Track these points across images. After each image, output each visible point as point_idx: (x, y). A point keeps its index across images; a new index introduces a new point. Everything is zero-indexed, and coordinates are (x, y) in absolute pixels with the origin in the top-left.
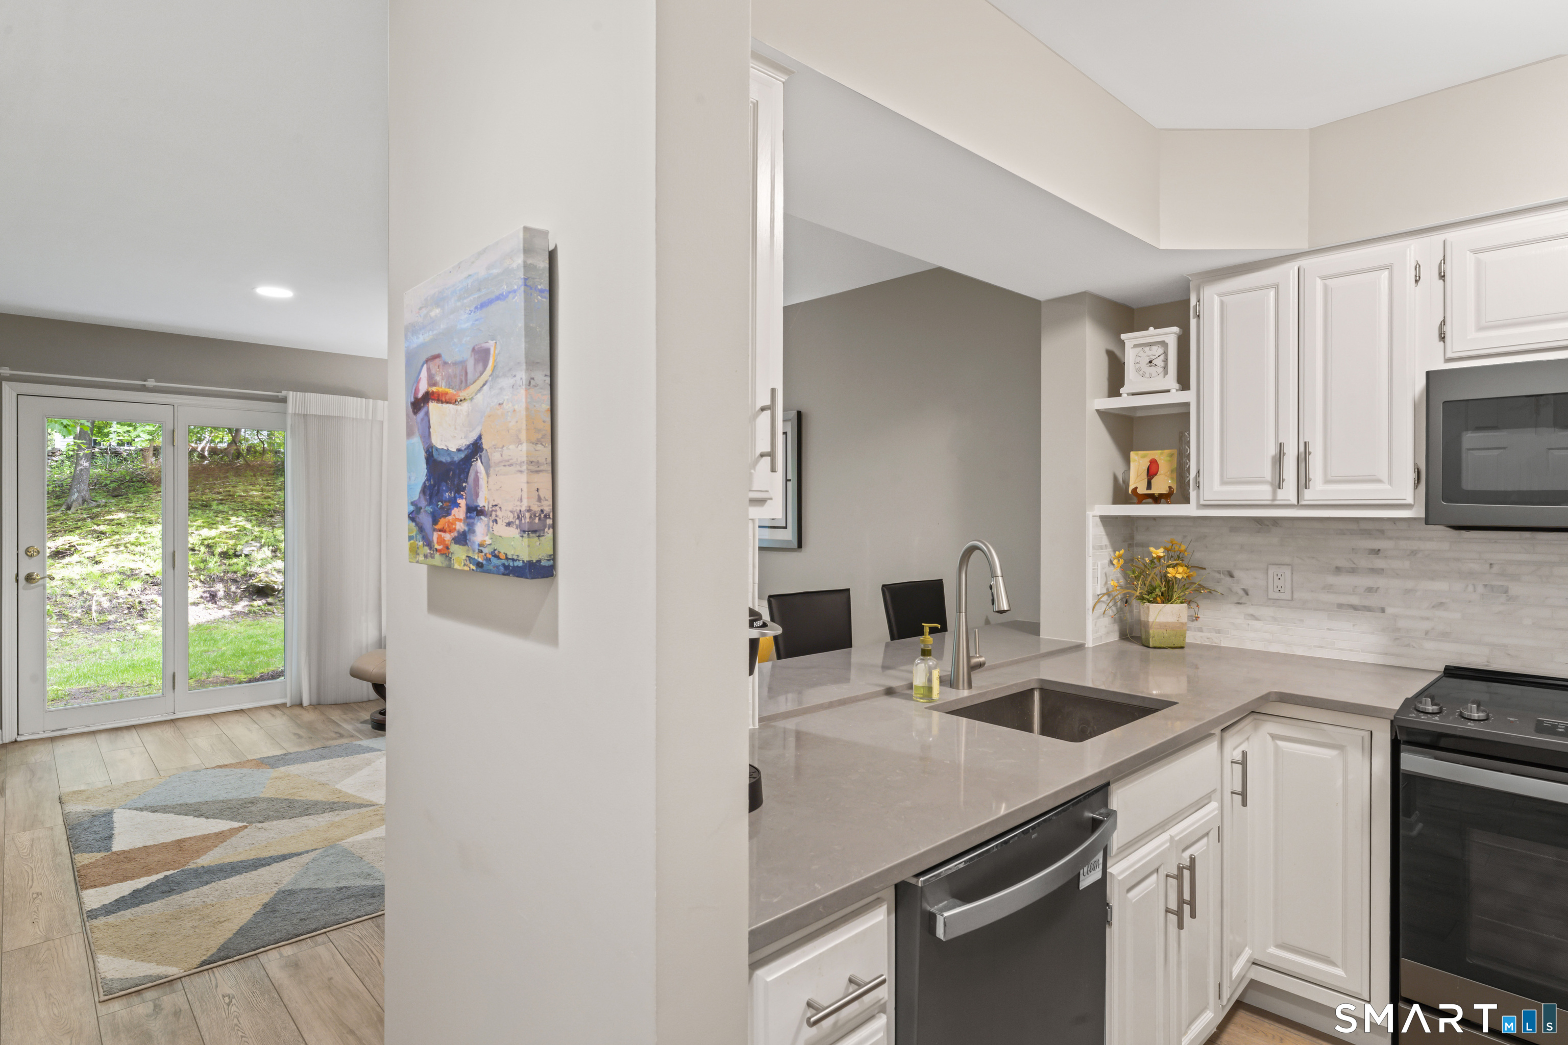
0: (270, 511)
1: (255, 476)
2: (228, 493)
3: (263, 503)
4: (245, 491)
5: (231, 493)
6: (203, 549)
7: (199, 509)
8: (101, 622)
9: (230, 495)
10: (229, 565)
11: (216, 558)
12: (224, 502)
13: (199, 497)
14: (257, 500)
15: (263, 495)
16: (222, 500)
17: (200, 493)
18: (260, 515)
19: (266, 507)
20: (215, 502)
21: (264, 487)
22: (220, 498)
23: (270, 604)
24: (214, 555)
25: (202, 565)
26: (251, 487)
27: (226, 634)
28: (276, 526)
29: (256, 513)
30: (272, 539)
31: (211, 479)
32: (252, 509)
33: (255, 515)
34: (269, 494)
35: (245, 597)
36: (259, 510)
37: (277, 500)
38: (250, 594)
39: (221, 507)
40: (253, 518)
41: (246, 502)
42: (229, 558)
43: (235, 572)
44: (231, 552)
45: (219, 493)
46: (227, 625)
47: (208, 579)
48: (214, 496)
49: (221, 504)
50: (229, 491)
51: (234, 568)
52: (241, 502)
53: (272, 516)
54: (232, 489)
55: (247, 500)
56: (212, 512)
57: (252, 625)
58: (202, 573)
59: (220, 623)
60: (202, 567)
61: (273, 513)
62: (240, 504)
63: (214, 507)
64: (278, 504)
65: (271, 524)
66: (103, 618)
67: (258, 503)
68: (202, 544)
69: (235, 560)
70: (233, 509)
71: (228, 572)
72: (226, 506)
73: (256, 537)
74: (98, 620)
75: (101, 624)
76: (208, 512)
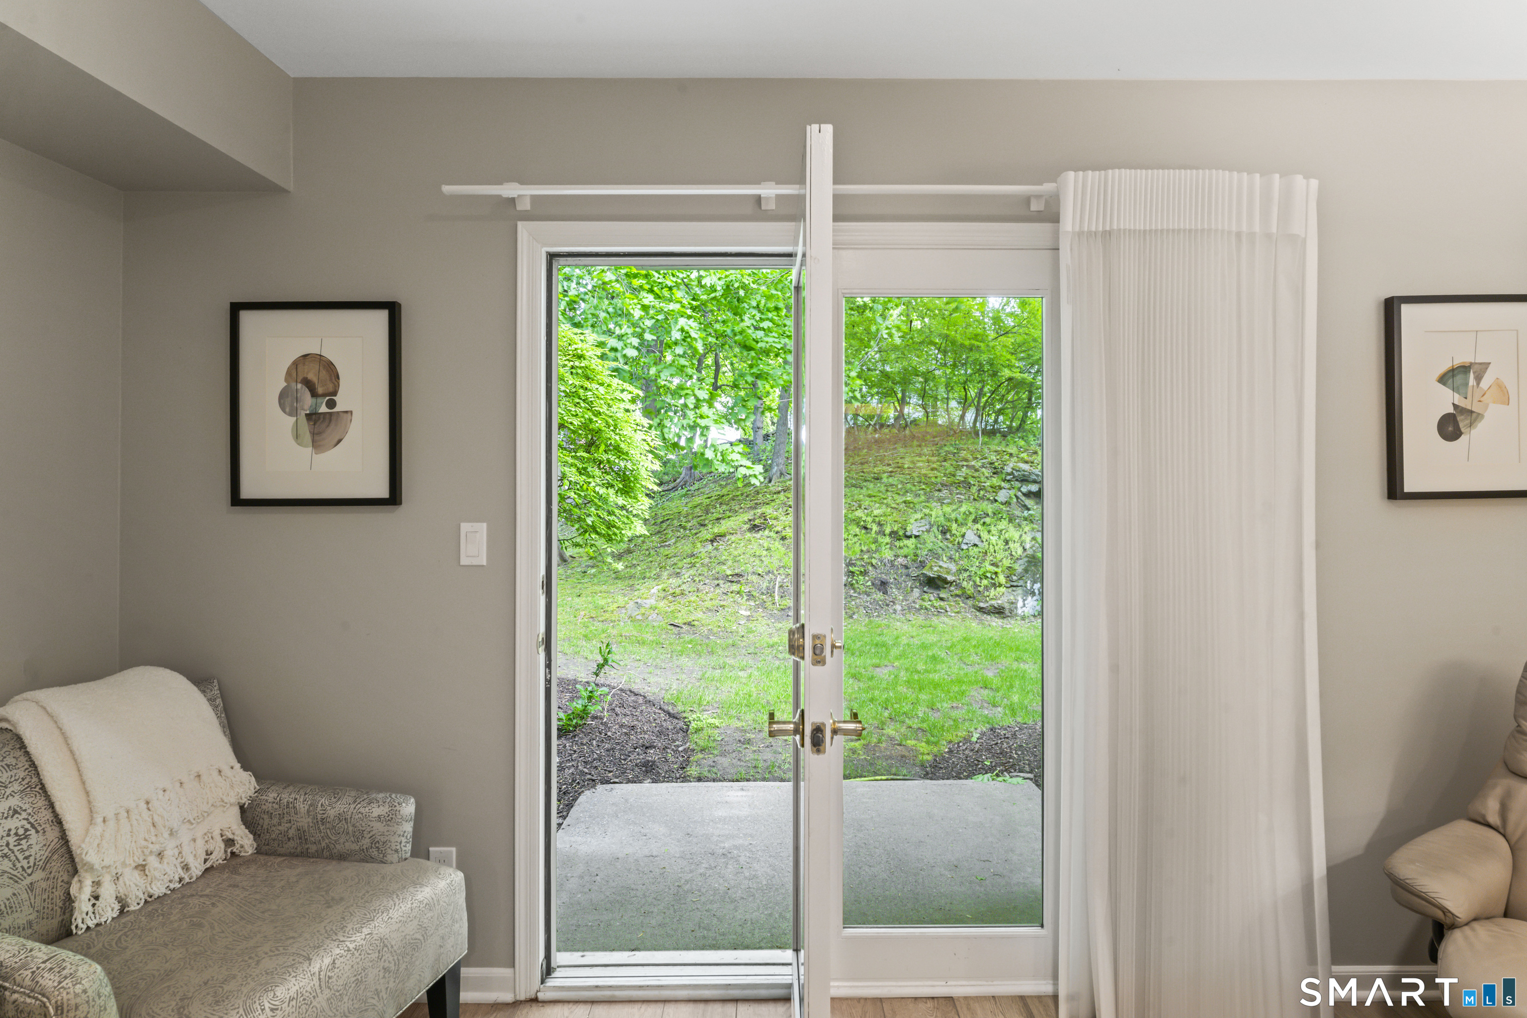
0: (937, 484)
1: (920, 446)
2: (897, 465)
3: (930, 475)
4: (913, 462)
5: (900, 465)
6: (875, 528)
7: (871, 482)
8: (782, 607)
9: (899, 467)
10: (900, 548)
11: (887, 539)
12: (893, 474)
13: (871, 469)
14: (924, 471)
15: (929, 466)
16: (891, 472)
17: (872, 465)
18: (928, 490)
19: (933, 480)
20: (885, 475)
21: (930, 458)
22: (890, 470)
23: (942, 599)
24: (885, 535)
25: (873, 547)
26: (917, 458)
27: (897, 638)
28: (945, 502)
29: (924, 487)
30: (942, 518)
31: (881, 451)
32: (920, 482)
33: (923, 489)
34: (935, 466)
35: (916, 587)
36: (927, 484)
37: (943, 471)
38: (921, 584)
39: (891, 480)
40: (922, 492)
41: (914, 475)
42: (899, 540)
43: (906, 557)
44: (901, 533)
45: (889, 465)
46: (898, 624)
47: (879, 564)
48: (885, 468)
49: (891, 476)
50: (898, 463)
51: (905, 551)
52: (909, 474)
53: (939, 490)
54: (900, 461)
55: (914, 472)
56: (882, 486)
57: (924, 627)
58: (874, 555)
59: (891, 620)
60: (874, 549)
61: (940, 487)
62: (908, 477)
63: (885, 480)
64: (945, 476)
65: (939, 500)
66: (784, 603)
67: (925, 476)
68: (874, 521)
69: (906, 542)
70: (902, 482)
71: (898, 556)
72: (896, 479)
73: (925, 515)
74: (780, 605)
75: (782, 609)
76: (879, 485)
